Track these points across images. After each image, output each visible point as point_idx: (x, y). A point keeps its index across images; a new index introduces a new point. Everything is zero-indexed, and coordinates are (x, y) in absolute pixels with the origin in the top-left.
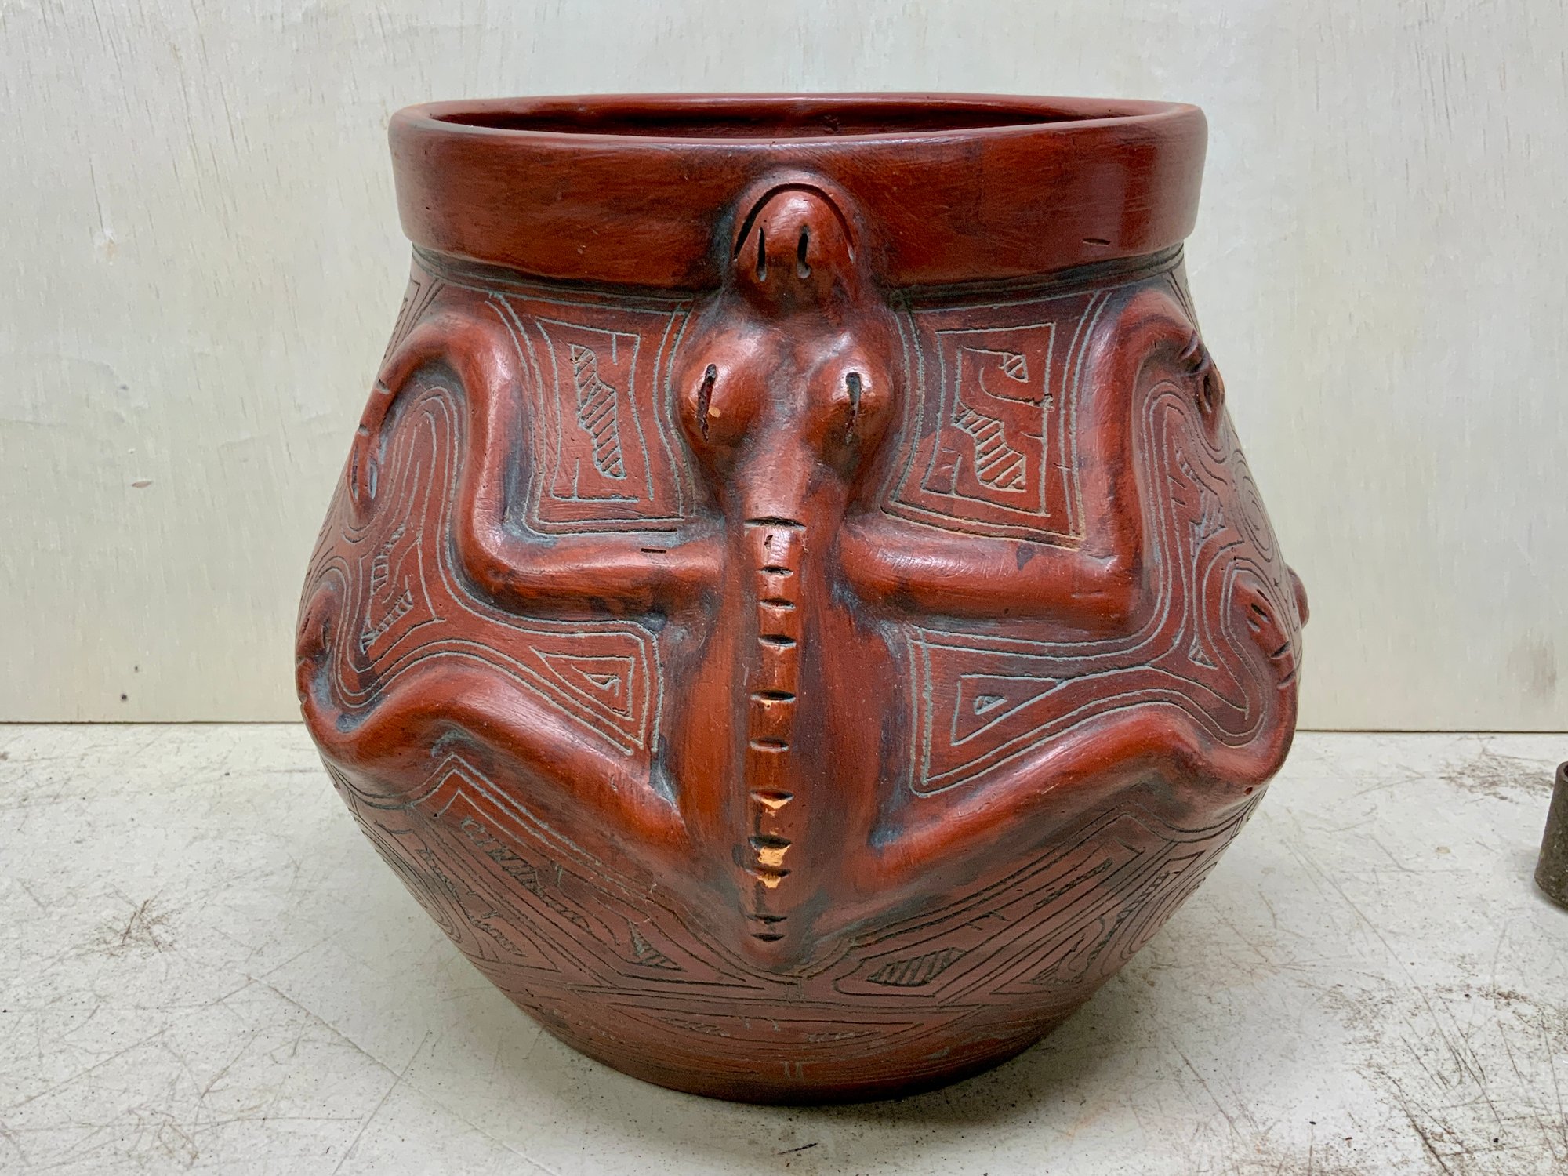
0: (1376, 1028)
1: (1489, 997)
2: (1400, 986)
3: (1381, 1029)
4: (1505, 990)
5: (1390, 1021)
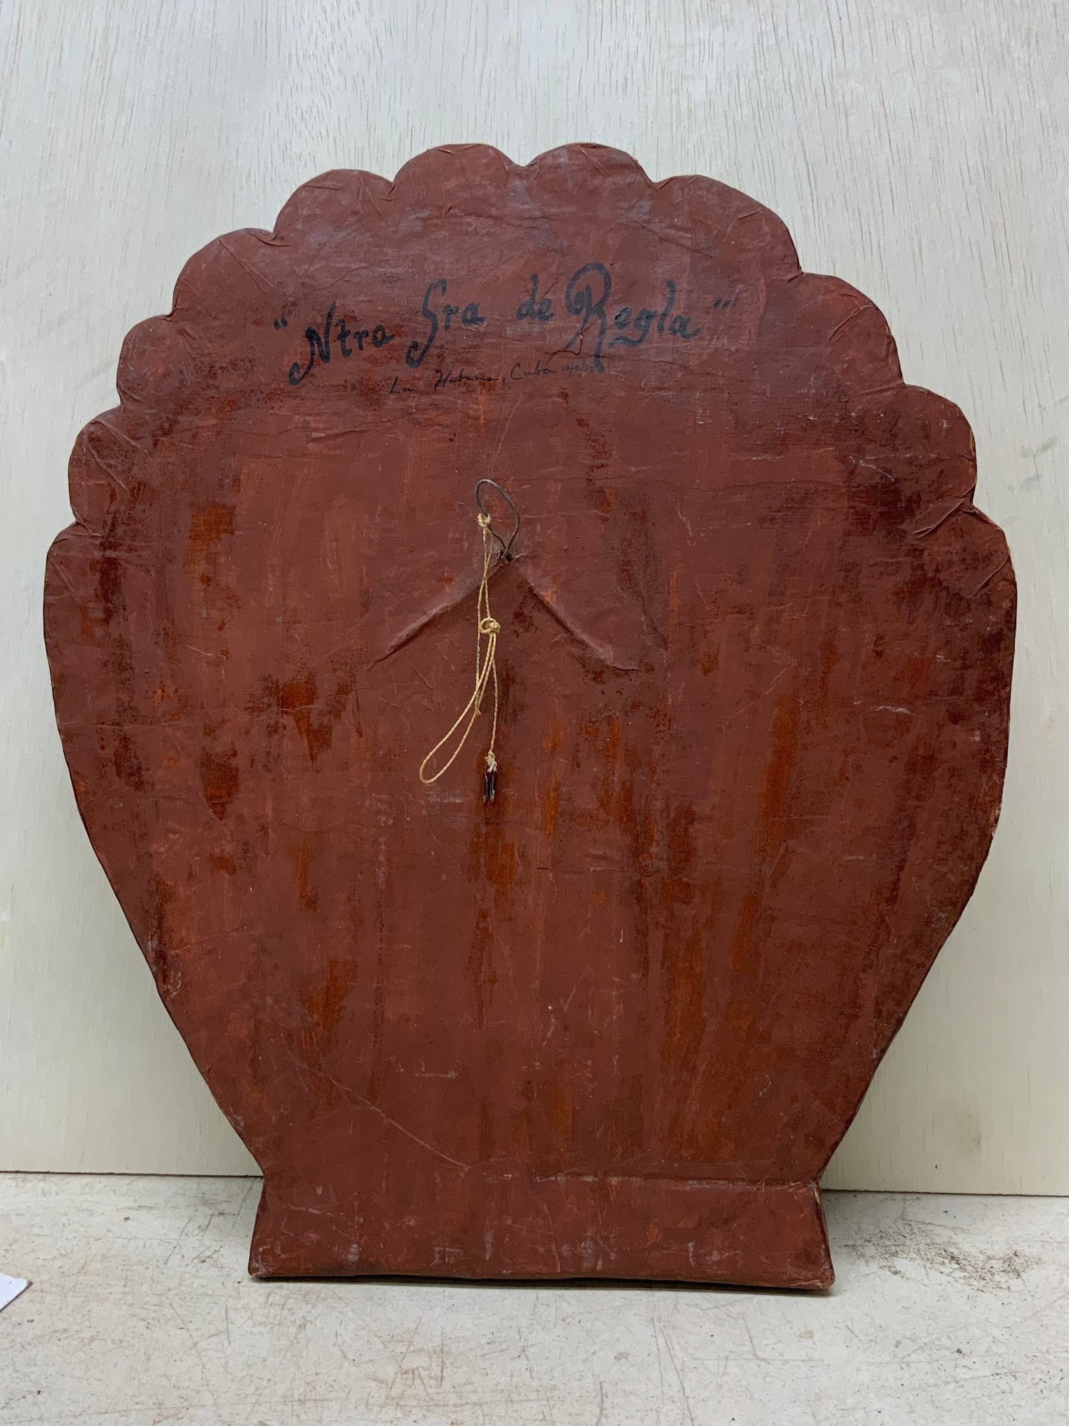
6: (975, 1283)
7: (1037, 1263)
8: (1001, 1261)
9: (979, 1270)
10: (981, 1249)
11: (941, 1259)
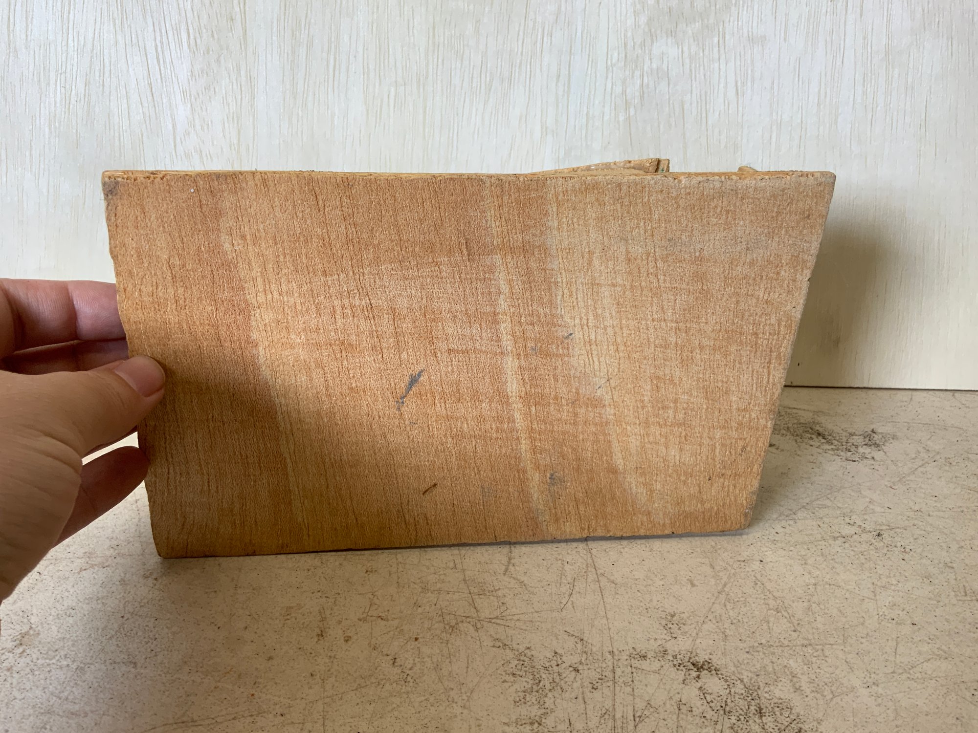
0: (546, 705)
1: (681, 667)
2: (594, 649)
3: (552, 707)
4: (700, 659)
5: (567, 695)
6: (842, 453)
7: (893, 439)
8: (862, 437)
9: (844, 443)
10: (842, 427)
11: (810, 436)
